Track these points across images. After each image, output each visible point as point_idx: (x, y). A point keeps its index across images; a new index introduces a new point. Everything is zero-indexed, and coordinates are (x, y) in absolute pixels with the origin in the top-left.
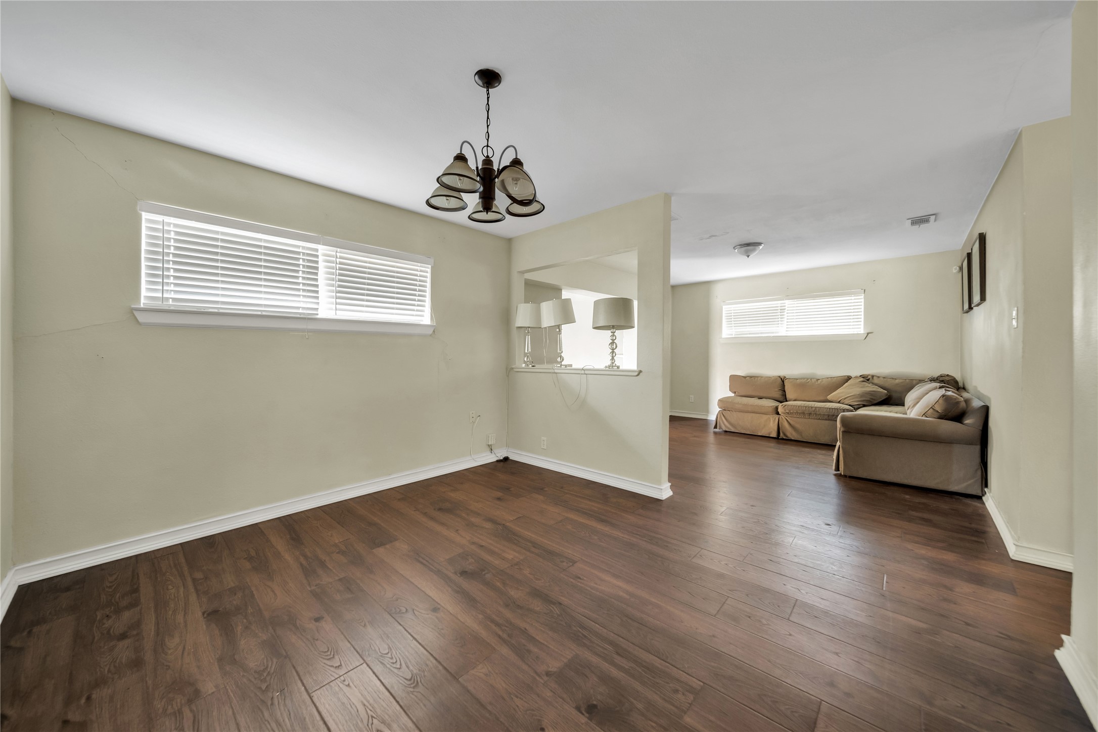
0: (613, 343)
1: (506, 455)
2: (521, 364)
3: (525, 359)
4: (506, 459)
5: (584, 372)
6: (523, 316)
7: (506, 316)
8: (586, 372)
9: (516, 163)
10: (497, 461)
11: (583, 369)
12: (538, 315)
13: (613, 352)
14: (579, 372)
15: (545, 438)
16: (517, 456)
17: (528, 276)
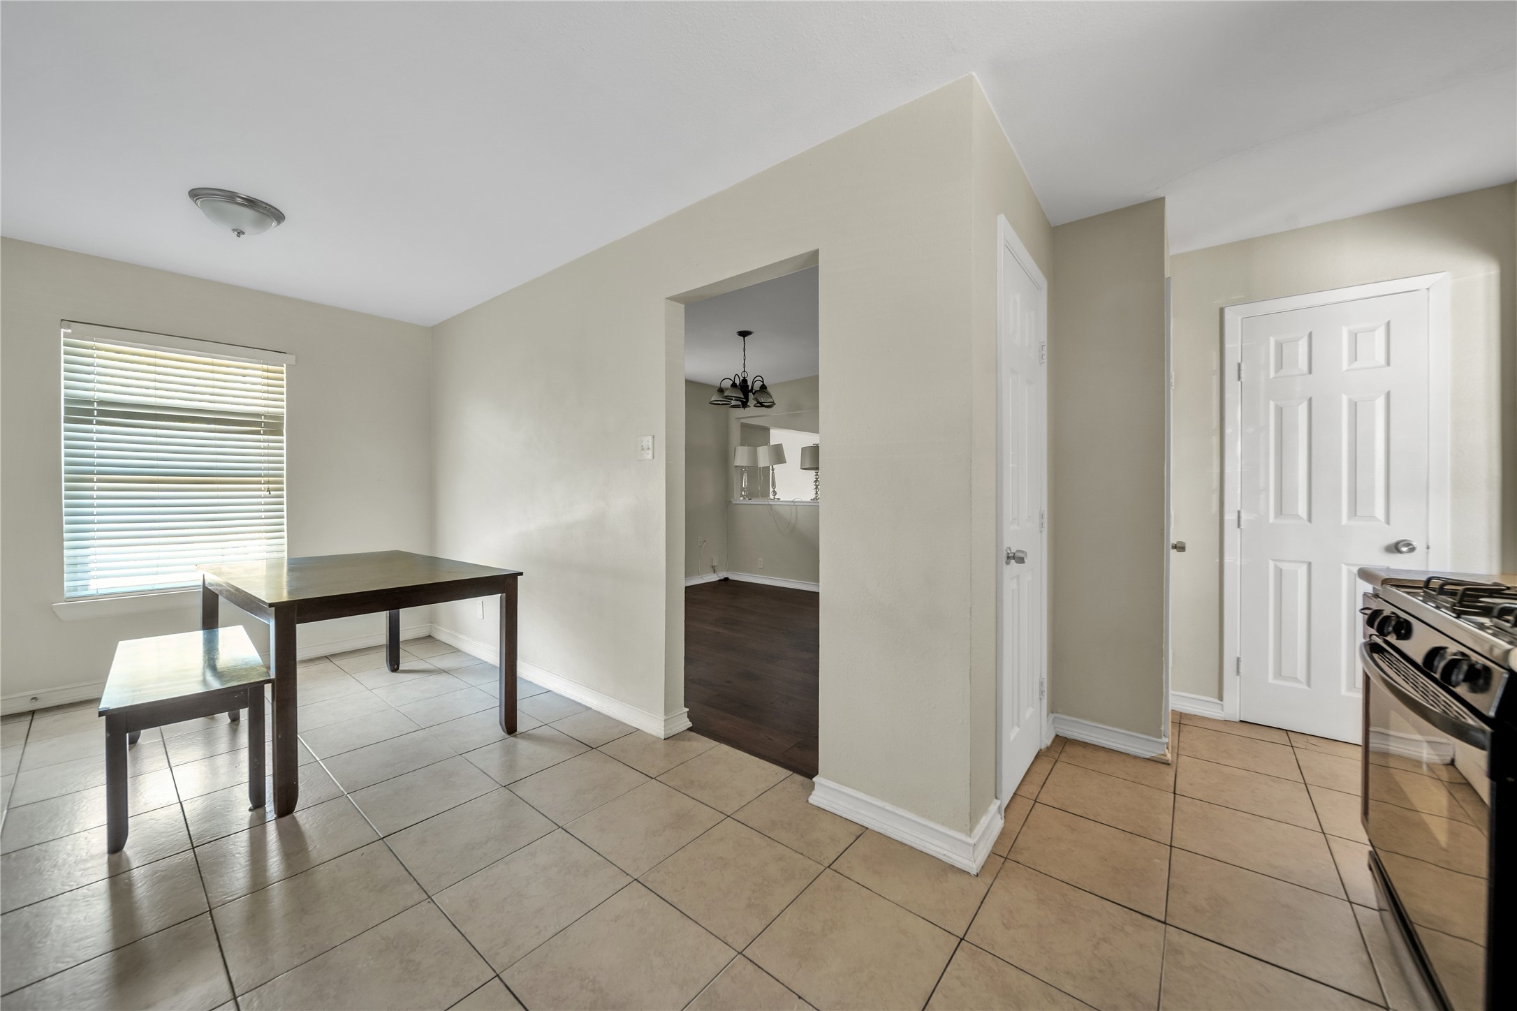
0: (816, 481)
1: (726, 576)
2: (739, 499)
3: (743, 493)
4: (726, 579)
5: (794, 504)
6: (741, 457)
7: (725, 457)
8: (796, 504)
9: (763, 387)
10: (719, 580)
11: (793, 501)
12: (754, 456)
13: (817, 488)
14: (790, 504)
15: (761, 559)
16: (734, 577)
17: (742, 421)
